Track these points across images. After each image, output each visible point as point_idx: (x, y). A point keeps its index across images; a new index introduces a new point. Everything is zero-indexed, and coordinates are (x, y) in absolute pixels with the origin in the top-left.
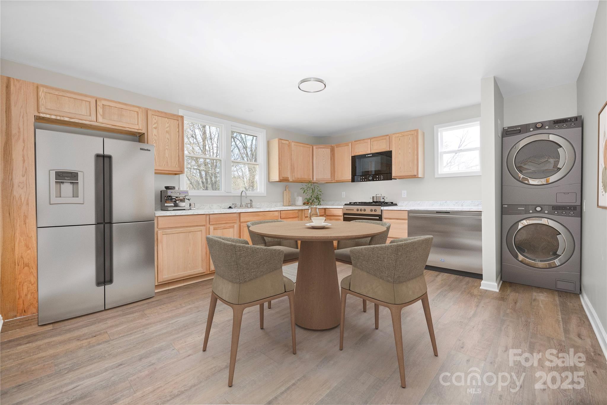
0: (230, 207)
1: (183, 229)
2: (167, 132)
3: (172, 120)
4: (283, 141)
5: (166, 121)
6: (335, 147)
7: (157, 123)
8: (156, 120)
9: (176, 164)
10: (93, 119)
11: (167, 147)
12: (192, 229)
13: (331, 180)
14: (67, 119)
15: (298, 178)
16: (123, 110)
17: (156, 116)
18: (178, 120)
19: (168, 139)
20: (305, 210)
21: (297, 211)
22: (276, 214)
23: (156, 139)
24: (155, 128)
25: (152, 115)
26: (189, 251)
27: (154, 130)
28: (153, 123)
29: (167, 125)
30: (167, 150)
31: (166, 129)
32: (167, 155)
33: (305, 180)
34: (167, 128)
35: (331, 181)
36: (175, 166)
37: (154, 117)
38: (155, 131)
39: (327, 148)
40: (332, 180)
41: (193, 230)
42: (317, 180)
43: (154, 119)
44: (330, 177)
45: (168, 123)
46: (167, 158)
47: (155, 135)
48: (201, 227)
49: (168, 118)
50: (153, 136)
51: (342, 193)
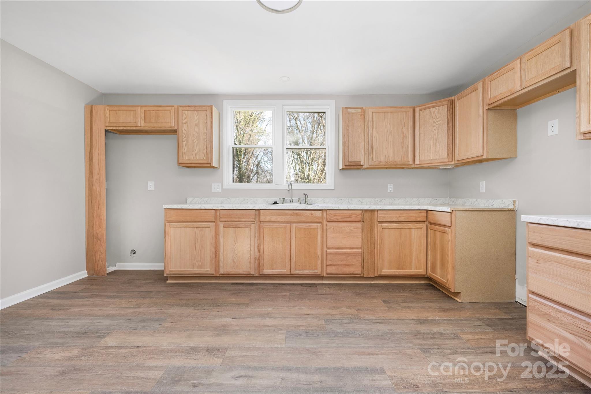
0: (276, 203)
1: (190, 223)
2: (196, 125)
3: (201, 111)
4: (349, 110)
5: (196, 114)
6: (456, 100)
7: (187, 118)
8: (186, 116)
9: (204, 157)
10: (137, 125)
11: (196, 140)
12: (199, 224)
13: (447, 160)
14: (122, 128)
15: (380, 162)
16: (159, 111)
17: (186, 111)
18: (206, 111)
19: (197, 132)
20: (379, 212)
21: (360, 212)
22: (319, 214)
23: (186, 134)
24: (185, 123)
25: (183, 111)
26: (196, 247)
27: (184, 125)
28: (183, 119)
29: (196, 118)
30: (195, 143)
31: (195, 122)
32: (195, 148)
33: (395, 164)
34: (196, 120)
35: (448, 162)
36: (204, 159)
37: (184, 113)
38: (185, 127)
39: (441, 105)
40: (450, 160)
41: (199, 226)
42: (421, 163)
43: (184, 115)
44: (446, 156)
45: (197, 116)
46: (196, 151)
47: (185, 130)
48: (210, 223)
49: (197, 111)
50: (183, 131)
51: (481, 183)
